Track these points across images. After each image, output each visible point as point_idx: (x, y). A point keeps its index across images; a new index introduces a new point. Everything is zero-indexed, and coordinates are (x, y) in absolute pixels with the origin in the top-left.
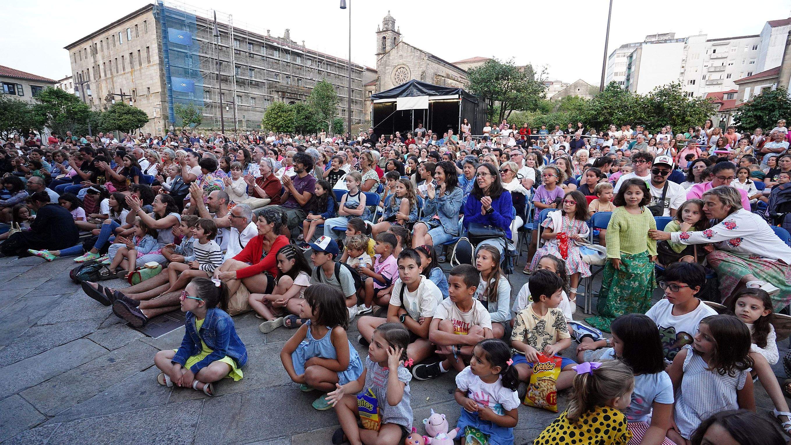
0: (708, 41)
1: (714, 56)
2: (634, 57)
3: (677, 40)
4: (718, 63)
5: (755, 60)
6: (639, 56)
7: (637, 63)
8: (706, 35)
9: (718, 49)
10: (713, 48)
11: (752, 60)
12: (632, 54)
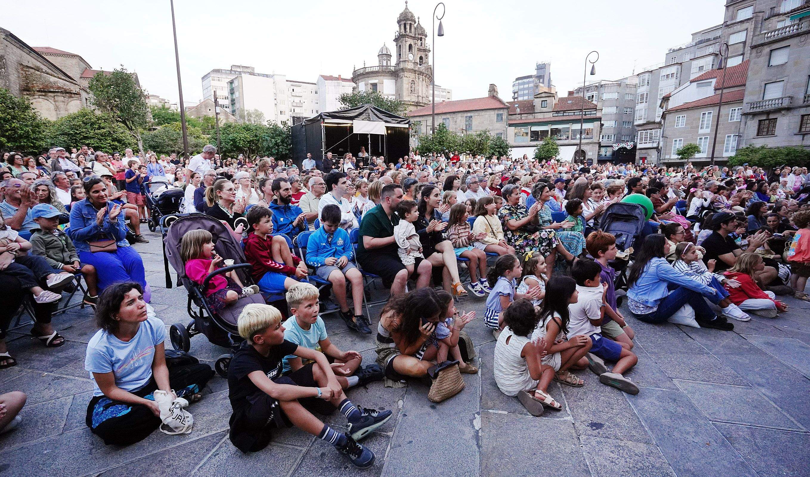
0: (287, 81)
1: (294, 94)
2: (236, 84)
3: (259, 75)
4: (297, 100)
5: (318, 102)
6: (240, 84)
7: (240, 90)
8: (285, 76)
9: (295, 88)
10: (292, 88)
11: (317, 102)
12: (232, 80)
